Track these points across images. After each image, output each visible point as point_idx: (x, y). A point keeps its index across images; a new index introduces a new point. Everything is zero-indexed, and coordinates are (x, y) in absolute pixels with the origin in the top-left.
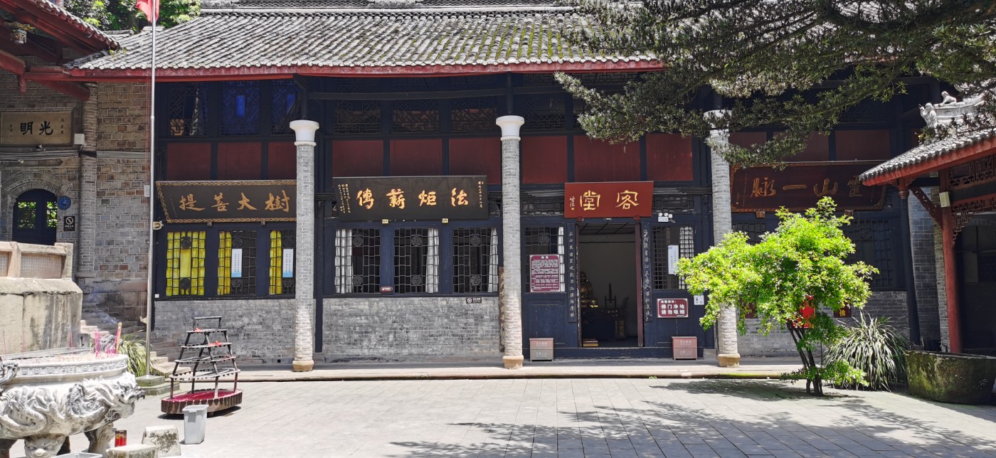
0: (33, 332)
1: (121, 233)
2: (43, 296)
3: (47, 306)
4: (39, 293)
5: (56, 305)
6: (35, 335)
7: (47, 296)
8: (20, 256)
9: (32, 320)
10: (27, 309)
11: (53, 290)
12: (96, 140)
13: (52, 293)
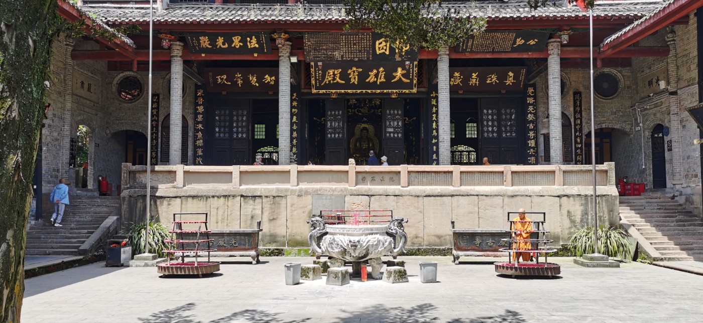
0: (570, 219)
1: (693, 149)
2: (577, 197)
3: (582, 204)
4: (573, 195)
5: (591, 203)
6: (573, 222)
7: (581, 198)
8: (562, 173)
9: (569, 212)
10: (563, 205)
11: (587, 193)
12: (677, 82)
13: (586, 196)
